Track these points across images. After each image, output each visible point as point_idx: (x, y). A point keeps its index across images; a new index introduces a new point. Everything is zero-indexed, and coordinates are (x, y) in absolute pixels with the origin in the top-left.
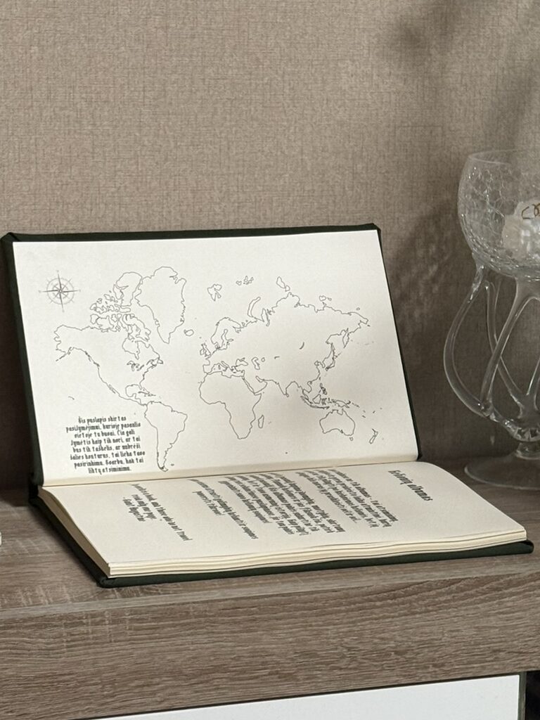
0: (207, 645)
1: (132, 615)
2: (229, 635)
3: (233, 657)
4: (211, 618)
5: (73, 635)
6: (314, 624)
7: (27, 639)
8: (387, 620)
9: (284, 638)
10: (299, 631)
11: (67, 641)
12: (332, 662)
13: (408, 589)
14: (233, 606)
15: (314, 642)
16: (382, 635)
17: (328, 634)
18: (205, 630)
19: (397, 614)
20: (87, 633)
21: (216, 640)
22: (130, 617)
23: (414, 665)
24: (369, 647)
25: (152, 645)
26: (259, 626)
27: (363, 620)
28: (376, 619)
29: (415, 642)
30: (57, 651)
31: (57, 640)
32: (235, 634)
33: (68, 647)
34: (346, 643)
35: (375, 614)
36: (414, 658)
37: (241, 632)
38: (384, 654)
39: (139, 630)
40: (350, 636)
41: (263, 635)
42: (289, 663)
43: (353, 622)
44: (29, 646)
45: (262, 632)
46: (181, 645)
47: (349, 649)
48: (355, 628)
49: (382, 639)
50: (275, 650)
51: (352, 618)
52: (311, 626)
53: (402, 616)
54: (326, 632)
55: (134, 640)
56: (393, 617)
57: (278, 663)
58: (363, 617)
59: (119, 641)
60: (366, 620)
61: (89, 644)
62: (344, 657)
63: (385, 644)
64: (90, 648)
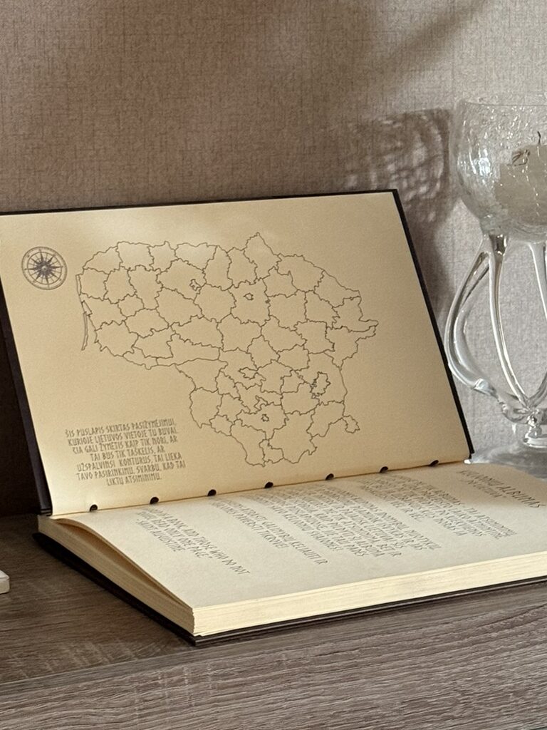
0: (303, 701)
1: (215, 670)
2: (327, 686)
3: (332, 713)
4: (306, 667)
5: (146, 701)
6: (423, 665)
7: (92, 710)
8: (505, 654)
9: (390, 686)
10: (406, 676)
11: (140, 710)
12: (444, 711)
13: (527, 614)
14: (330, 651)
15: (423, 687)
16: (500, 673)
17: (439, 677)
18: (300, 683)
19: (514, 646)
20: (163, 697)
21: (313, 693)
22: (212, 673)
23: (535, 706)
24: (484, 689)
25: (239, 706)
26: (360, 673)
27: (478, 657)
28: (492, 654)
29: (536, 679)
30: (128, 723)
31: (128, 709)
32: (334, 685)
33: (141, 716)
34: (459, 686)
35: (491, 648)
36: (534, 699)
37: (340, 681)
38: (502, 696)
39: (224, 689)
40: (463, 677)
41: (364, 683)
42: (395, 716)
43: (466, 660)
44: (94, 719)
45: (364, 680)
46: (273, 703)
47: (463, 693)
48: (469, 668)
49: (499, 678)
50: (380, 701)
51: (465, 654)
52: (420, 668)
53: (520, 648)
54: (437, 674)
55: (219, 701)
56: (511, 650)
57: (383, 716)
58: (478, 653)
59: (200, 705)
60: (481, 655)
61: (165, 711)
62: (457, 702)
63: (503, 683)
64: (167, 716)
